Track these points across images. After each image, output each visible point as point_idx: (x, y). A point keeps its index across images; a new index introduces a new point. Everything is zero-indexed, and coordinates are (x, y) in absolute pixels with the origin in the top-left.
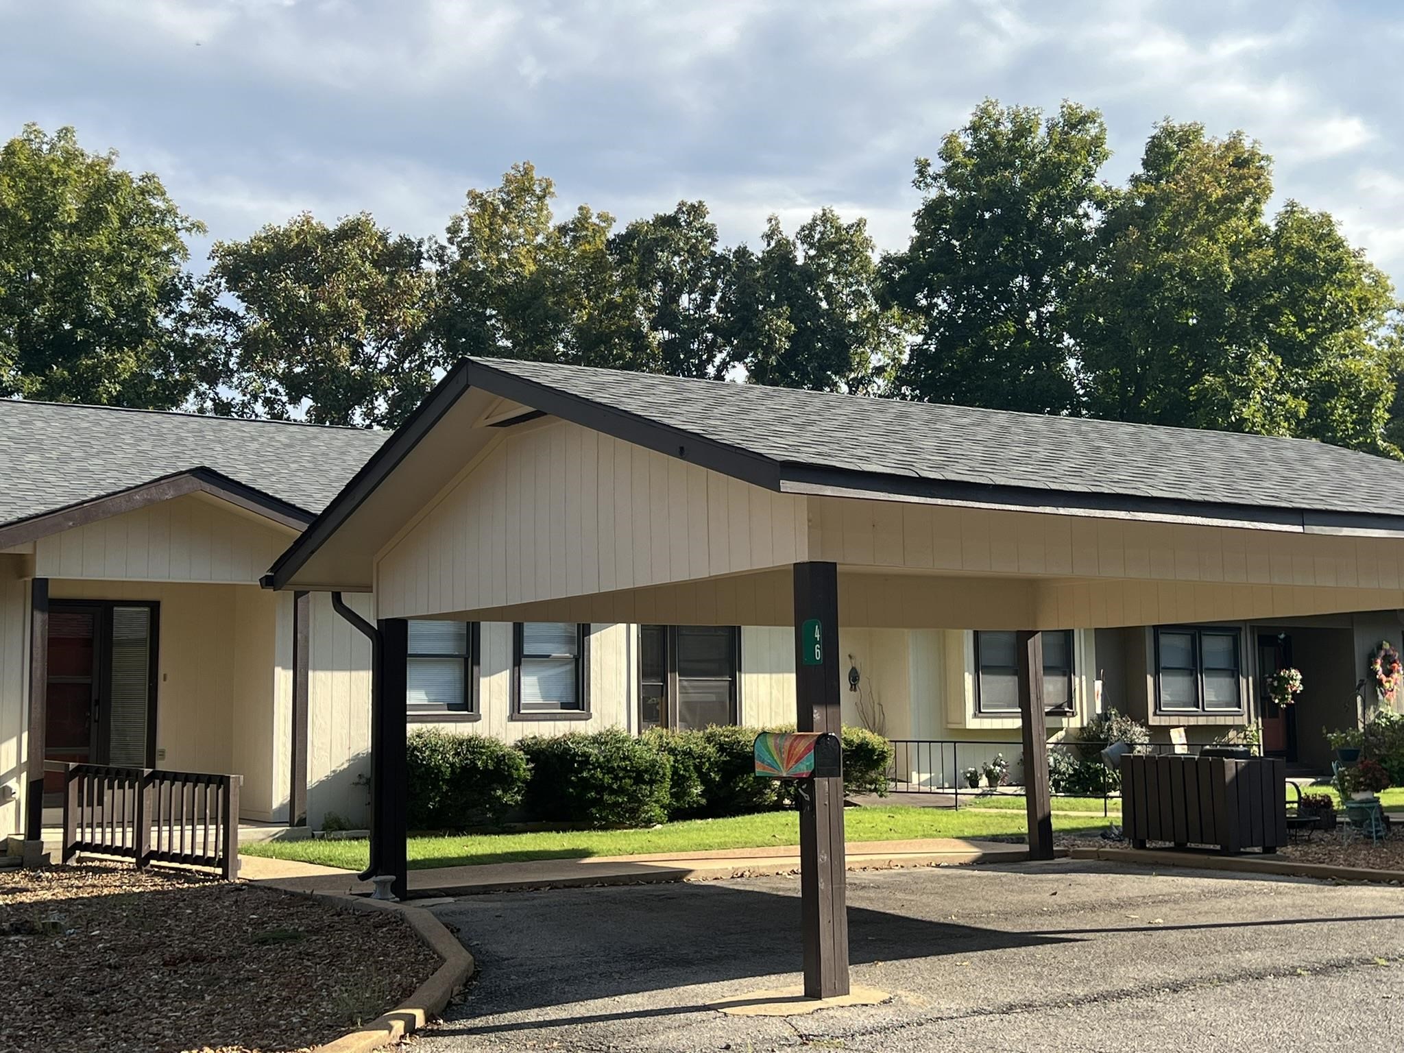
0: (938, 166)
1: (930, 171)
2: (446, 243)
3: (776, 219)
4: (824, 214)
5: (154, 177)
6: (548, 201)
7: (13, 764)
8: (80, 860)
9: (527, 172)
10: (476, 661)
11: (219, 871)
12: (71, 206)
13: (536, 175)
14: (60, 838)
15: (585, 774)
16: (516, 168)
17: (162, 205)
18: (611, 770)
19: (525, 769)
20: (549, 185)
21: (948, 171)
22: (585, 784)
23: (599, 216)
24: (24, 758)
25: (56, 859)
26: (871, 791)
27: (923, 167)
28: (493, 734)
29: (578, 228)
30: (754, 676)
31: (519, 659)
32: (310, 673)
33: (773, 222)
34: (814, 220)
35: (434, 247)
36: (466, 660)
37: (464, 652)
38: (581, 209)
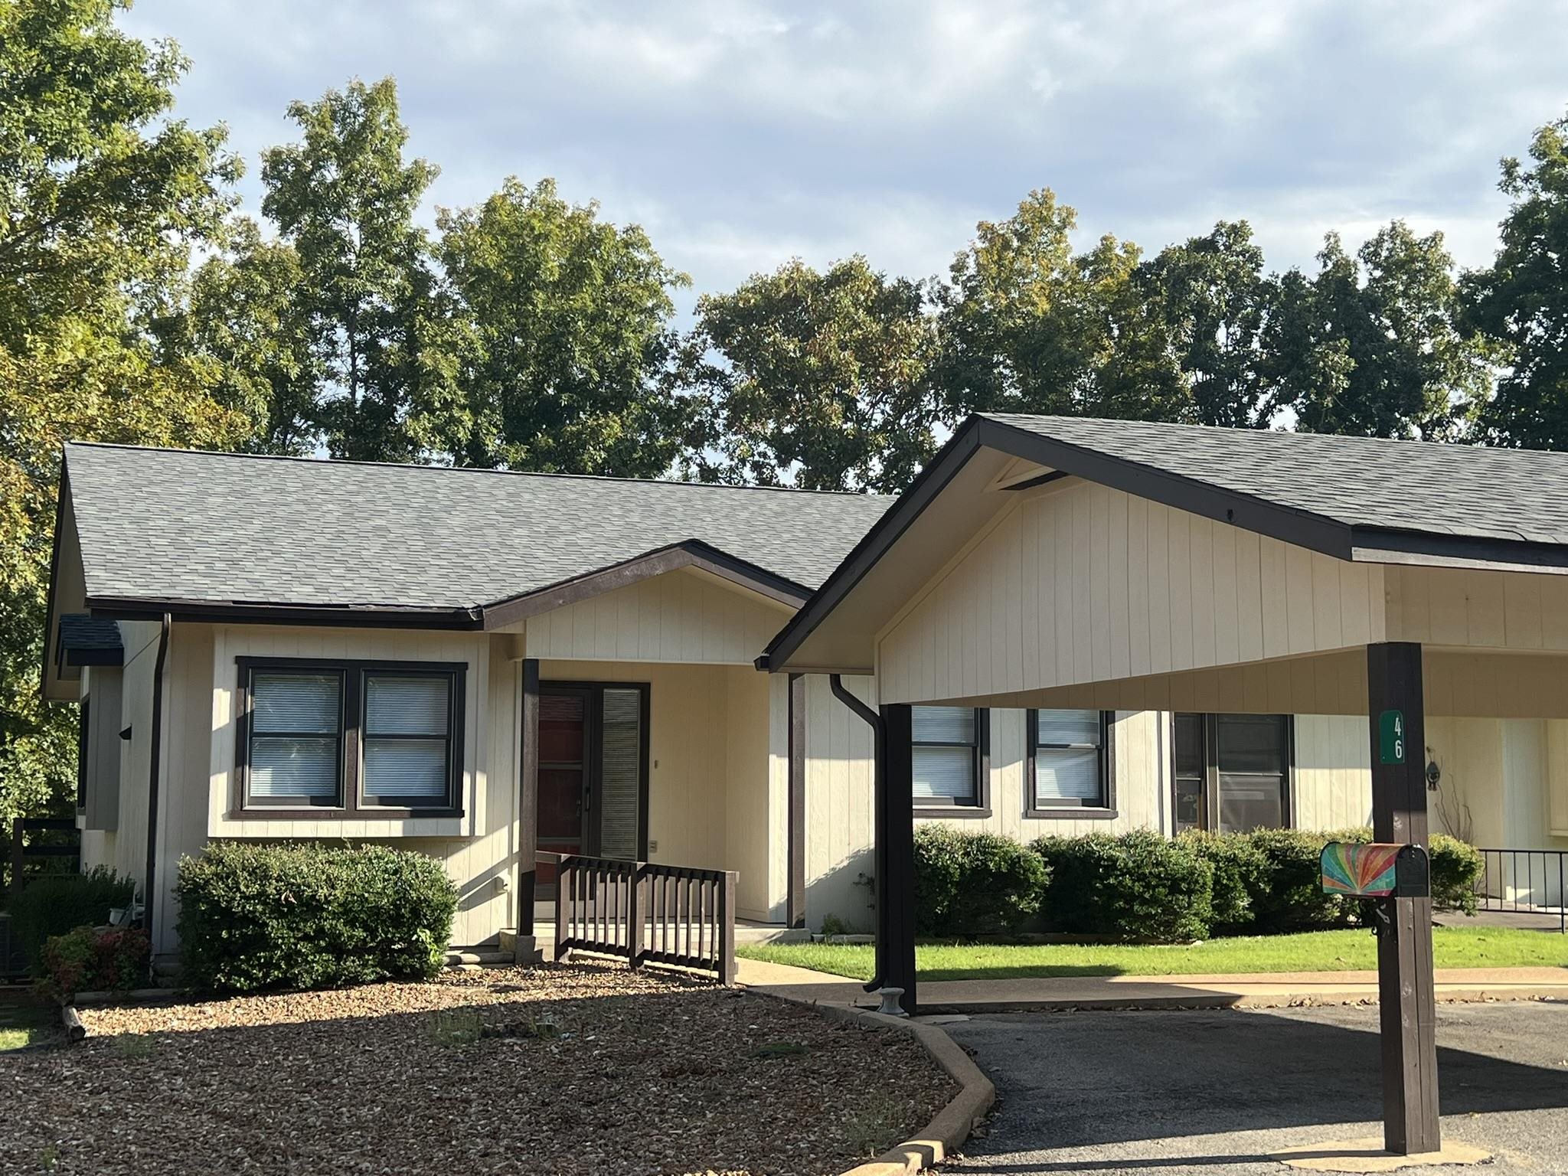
0: (1529, 165)
1: (1520, 171)
2: (949, 283)
3: (1335, 236)
4: (1393, 229)
5: (638, 228)
6: (1067, 231)
7: (505, 855)
8: (572, 957)
9: (1045, 201)
10: (986, 751)
11: (715, 974)
12: (553, 263)
13: (1056, 204)
14: (552, 933)
15: (1112, 881)
16: (1033, 195)
17: (646, 258)
18: (1142, 877)
19: (1043, 873)
20: (1070, 214)
21: (1543, 171)
22: (1112, 892)
23: (1124, 246)
24: (516, 849)
25: (548, 956)
26: (1456, 908)
27: (1510, 168)
28: (1007, 833)
29: (1099, 261)
30: (1311, 772)
31: (1033, 748)
32: (807, 761)
33: (1332, 240)
34: (1381, 235)
35: (937, 287)
36: (975, 749)
37: (972, 740)
38: (1104, 239)
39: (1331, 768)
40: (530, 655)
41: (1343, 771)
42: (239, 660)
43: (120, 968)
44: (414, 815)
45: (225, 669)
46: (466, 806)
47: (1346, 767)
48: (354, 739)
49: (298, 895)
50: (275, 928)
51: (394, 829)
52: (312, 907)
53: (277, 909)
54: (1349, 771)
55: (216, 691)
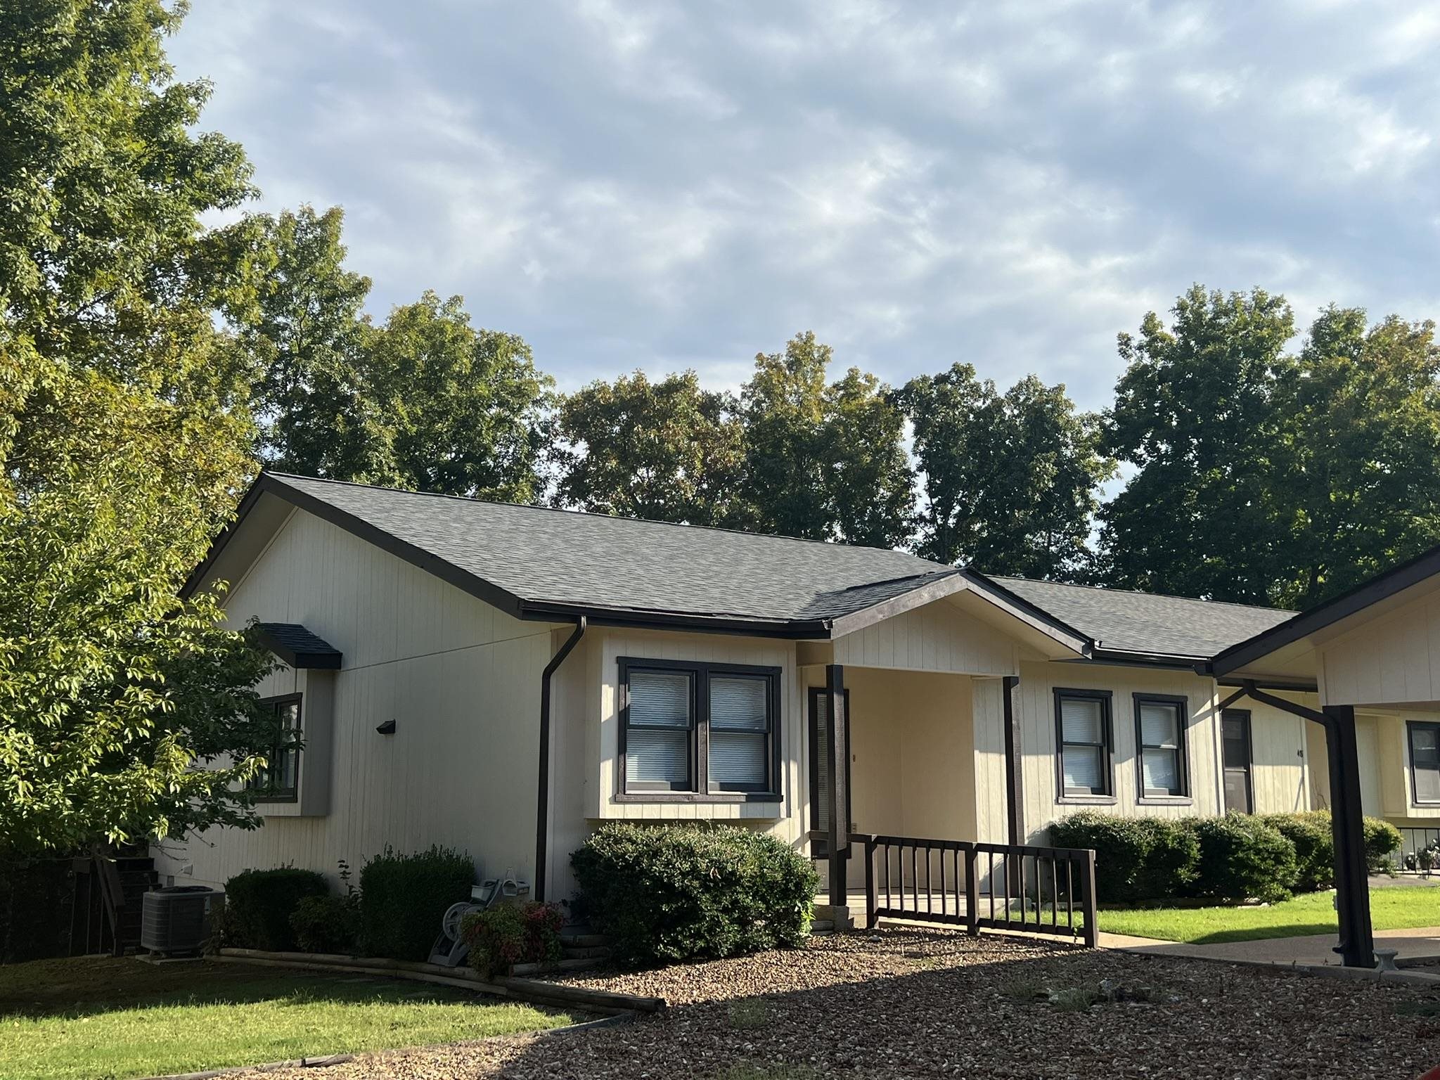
0: (1139, 338)
1: (1134, 343)
2: (739, 397)
3: (992, 382)
4: (1029, 380)
5: (518, 338)
6: (824, 364)
8: (882, 925)
9: (810, 338)
10: (1111, 749)
12: (464, 365)
13: (816, 342)
14: (864, 904)
15: (1241, 855)
16: (799, 336)
17: (523, 362)
19: (1195, 851)
20: (827, 351)
21: (1149, 344)
23: (866, 377)
24: (808, 829)
25: (861, 922)
26: (1379, 872)
27: (1125, 341)
29: (849, 387)
30: (1262, 768)
31: (1140, 749)
32: (1023, 758)
33: (989, 385)
34: (1020, 385)
35: (729, 400)
36: (1101, 748)
37: (1099, 741)
38: (851, 370)
39: (1273, 765)
40: (837, 662)
41: (1279, 767)
42: (620, 660)
43: (546, 941)
44: (750, 799)
45: (610, 669)
46: (784, 793)
47: (1282, 764)
48: (703, 731)
49: (721, 870)
50: (705, 901)
51: (734, 812)
52: (731, 880)
53: (705, 881)
54: (1283, 767)
55: (603, 686)
